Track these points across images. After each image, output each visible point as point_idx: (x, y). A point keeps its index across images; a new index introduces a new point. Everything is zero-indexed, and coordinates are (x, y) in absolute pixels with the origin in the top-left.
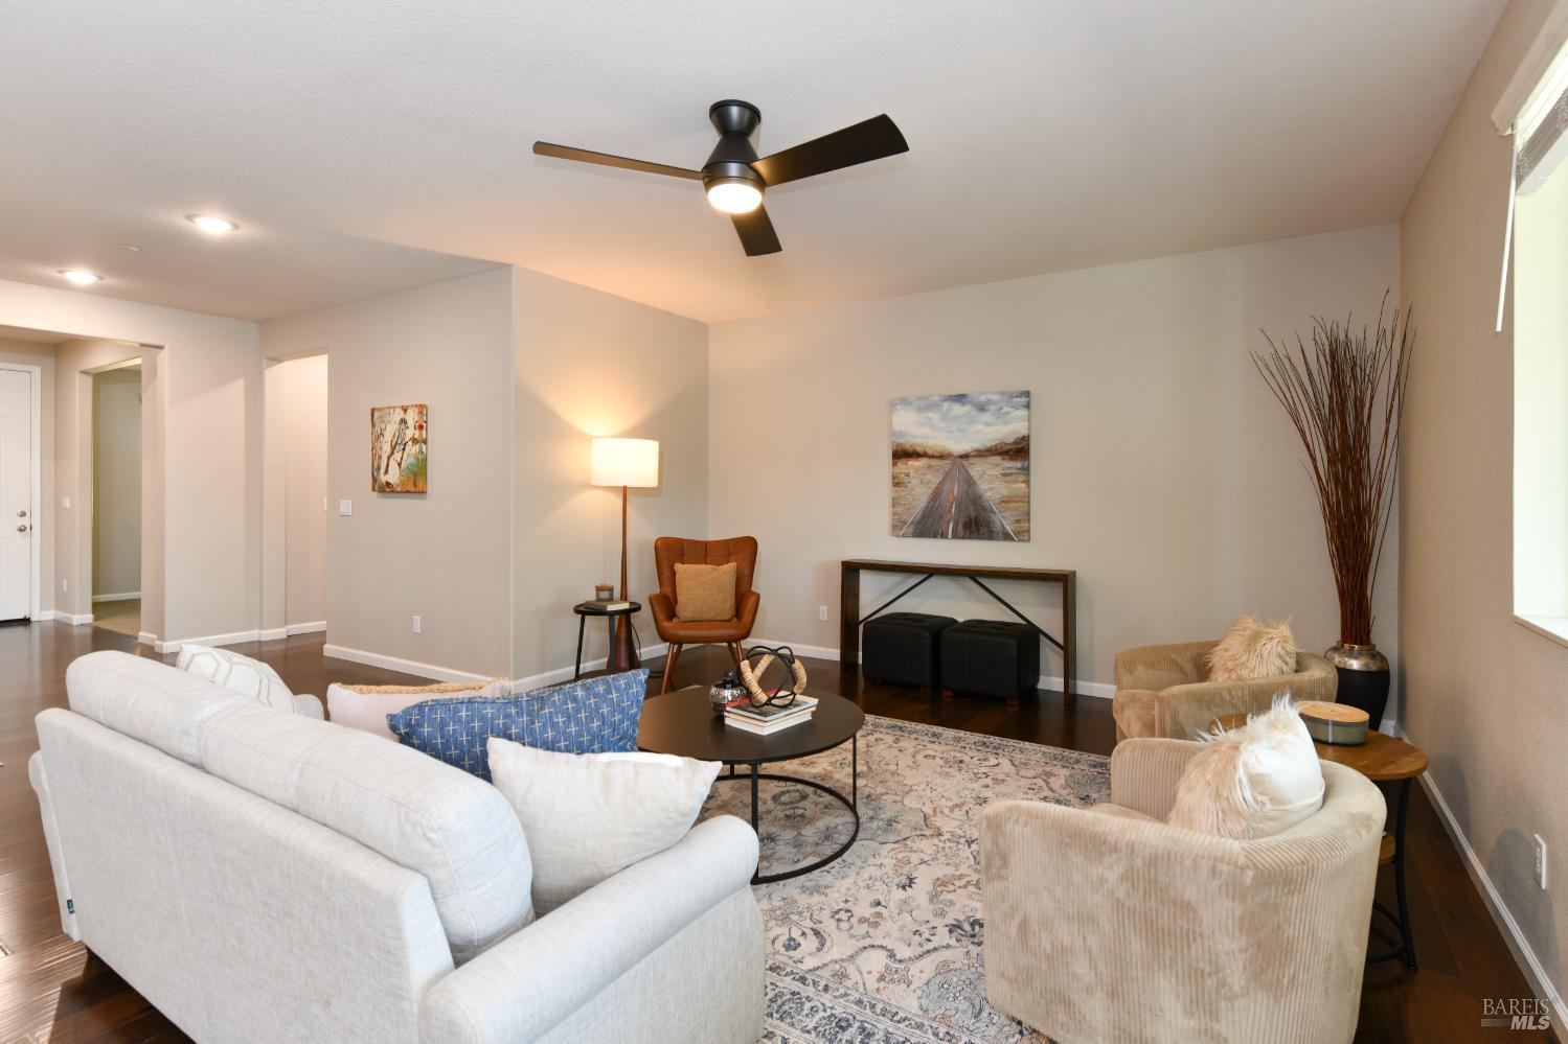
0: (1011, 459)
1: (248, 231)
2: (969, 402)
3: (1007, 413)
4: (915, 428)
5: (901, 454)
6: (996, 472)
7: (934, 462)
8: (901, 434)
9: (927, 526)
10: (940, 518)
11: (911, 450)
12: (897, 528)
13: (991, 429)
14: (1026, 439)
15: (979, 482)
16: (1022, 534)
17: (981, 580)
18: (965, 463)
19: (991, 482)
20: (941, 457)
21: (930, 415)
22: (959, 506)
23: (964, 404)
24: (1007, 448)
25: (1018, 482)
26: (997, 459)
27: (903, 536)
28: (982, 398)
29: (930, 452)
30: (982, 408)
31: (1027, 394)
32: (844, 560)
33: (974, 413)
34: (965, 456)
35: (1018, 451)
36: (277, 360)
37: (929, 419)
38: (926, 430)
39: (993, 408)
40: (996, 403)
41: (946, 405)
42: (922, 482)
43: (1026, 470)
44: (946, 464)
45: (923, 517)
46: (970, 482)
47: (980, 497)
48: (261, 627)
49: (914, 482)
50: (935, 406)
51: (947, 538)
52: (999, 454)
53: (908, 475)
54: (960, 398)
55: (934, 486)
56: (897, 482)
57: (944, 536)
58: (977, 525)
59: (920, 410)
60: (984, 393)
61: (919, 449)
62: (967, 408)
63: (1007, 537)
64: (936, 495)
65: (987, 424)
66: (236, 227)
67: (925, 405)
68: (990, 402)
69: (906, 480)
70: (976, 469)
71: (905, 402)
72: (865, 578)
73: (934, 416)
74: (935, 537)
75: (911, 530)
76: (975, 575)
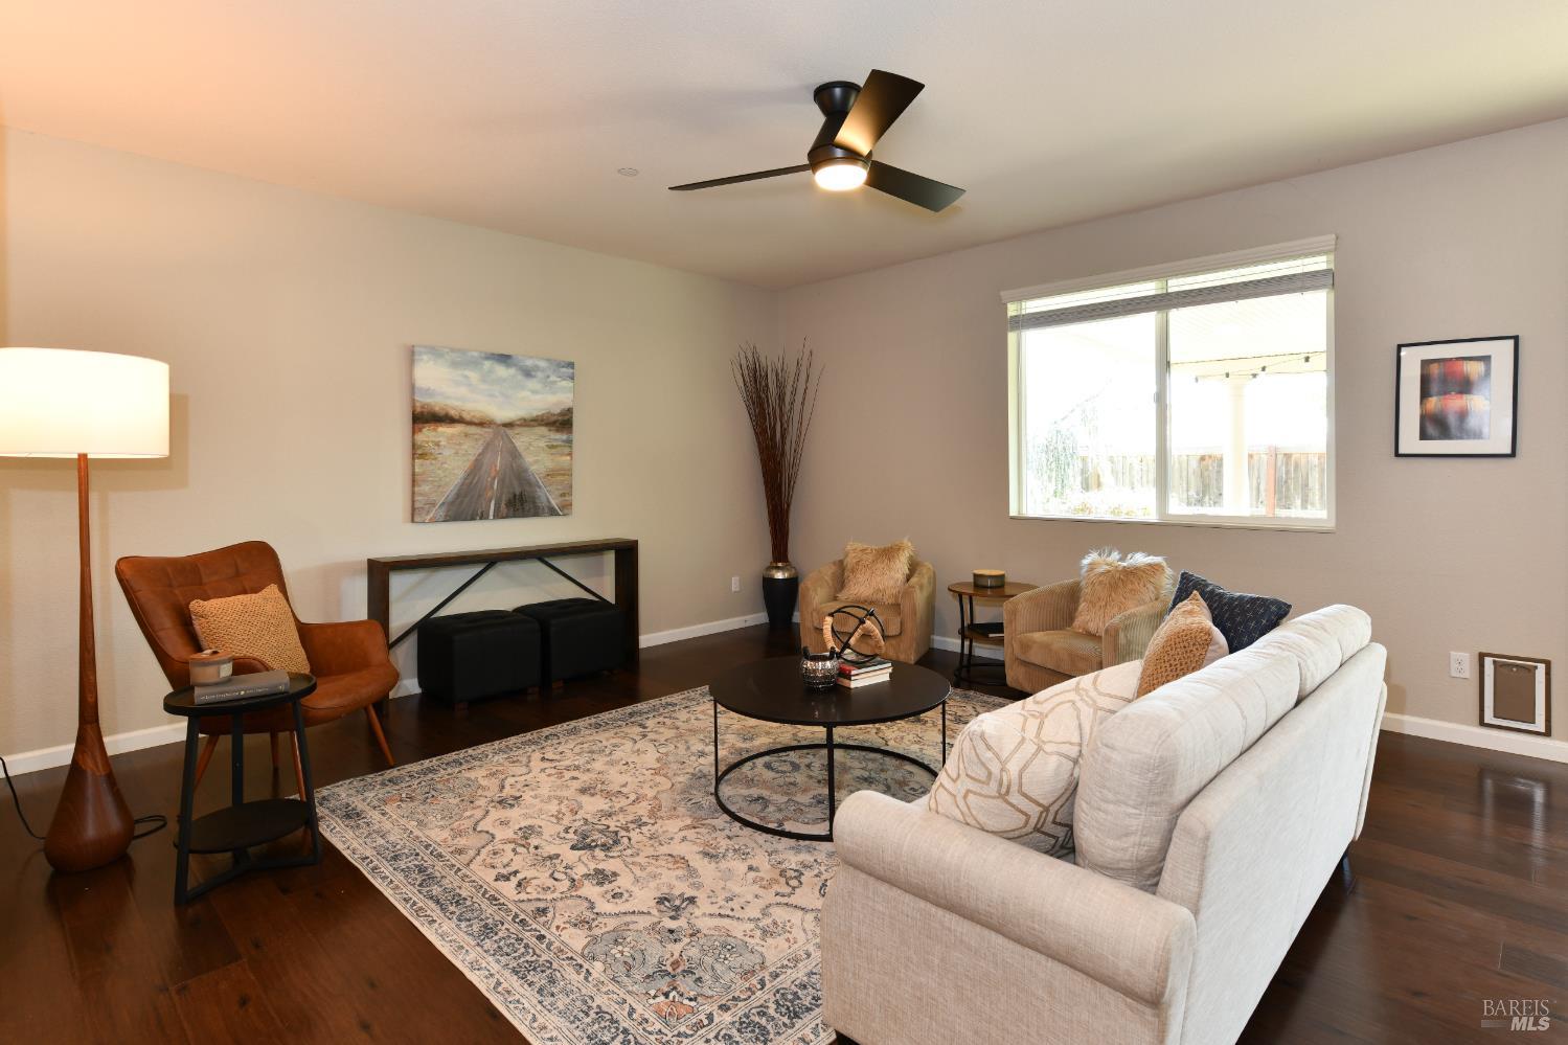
0: (557, 431)
2: (515, 365)
3: (554, 382)
4: (440, 383)
5: (423, 418)
6: (542, 444)
7: (472, 430)
8: (428, 392)
9: (463, 509)
10: (480, 496)
11: (442, 413)
12: (414, 514)
13: (538, 397)
14: (570, 411)
15: (523, 454)
16: (562, 510)
17: (547, 559)
18: (509, 432)
19: (536, 454)
20: (481, 424)
21: (467, 373)
22: (502, 482)
23: (508, 366)
24: (555, 418)
25: (562, 455)
26: (543, 430)
27: (432, 521)
28: (529, 363)
29: (467, 417)
30: (528, 373)
31: (571, 365)
32: (373, 556)
33: (520, 377)
34: (509, 425)
35: (562, 422)
37: (466, 377)
38: (463, 391)
39: (540, 374)
40: (543, 371)
41: (487, 364)
42: (454, 456)
43: (569, 442)
44: (487, 432)
45: (458, 495)
46: (515, 454)
47: (526, 471)
49: (447, 452)
50: (473, 363)
51: (487, 518)
52: (547, 425)
53: (437, 444)
54: (504, 359)
55: (472, 458)
56: (417, 452)
57: (483, 516)
58: (521, 503)
59: (455, 365)
60: (531, 357)
61: (453, 413)
62: (512, 371)
63: (553, 512)
64: (476, 468)
65: (534, 392)
67: (461, 360)
68: (537, 368)
69: (436, 450)
70: (523, 440)
71: (435, 352)
72: (398, 583)
73: (473, 375)
74: (473, 519)
75: (442, 513)
76: (542, 555)
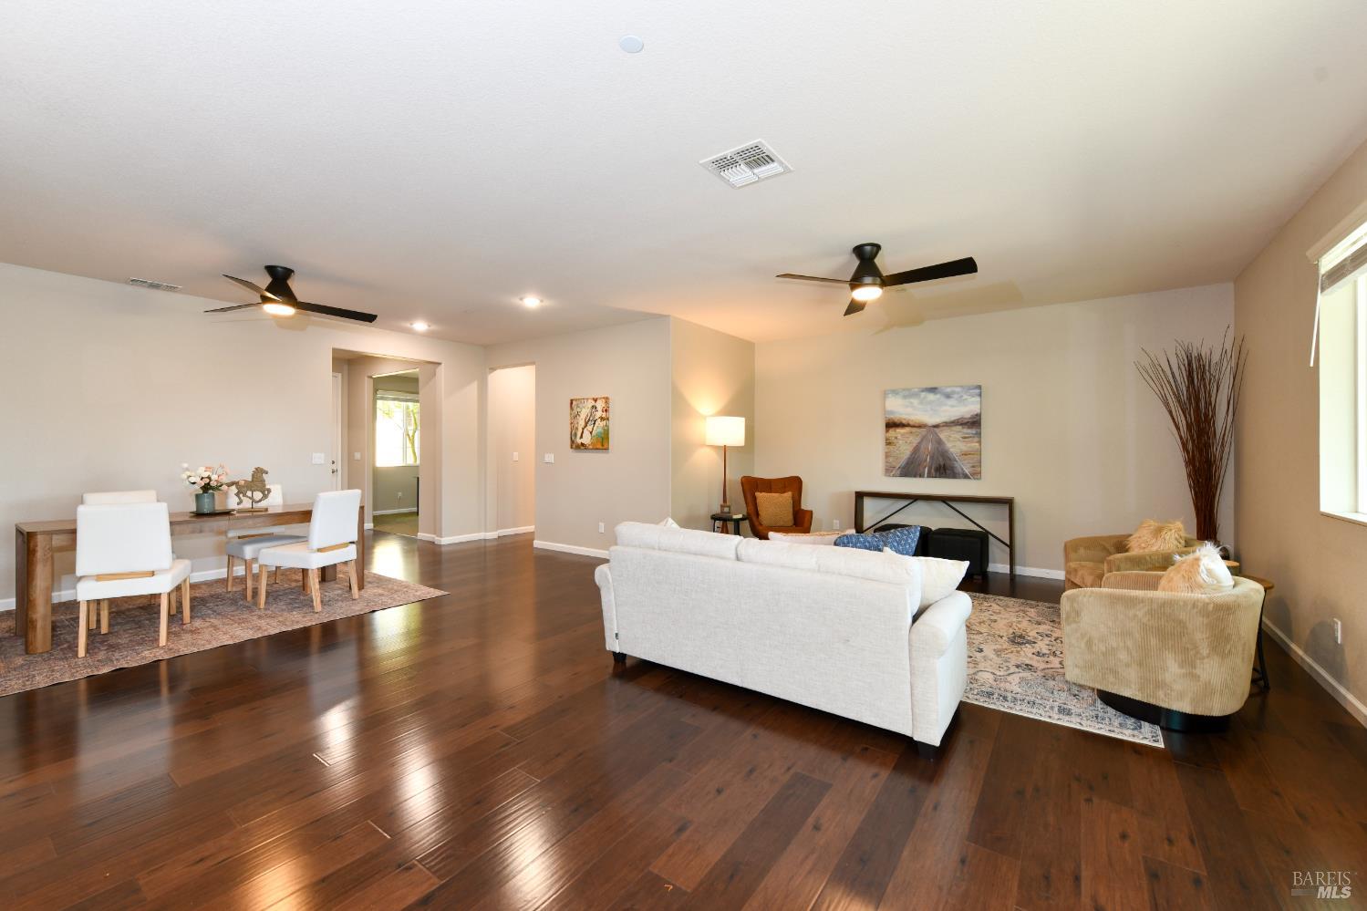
0: (969, 428)
1: (547, 303)
2: (940, 392)
3: (966, 399)
4: (900, 408)
5: (891, 425)
6: (958, 436)
7: (914, 430)
8: (892, 412)
9: (909, 470)
10: (919, 465)
11: (898, 422)
12: (889, 471)
13: (955, 409)
14: (979, 415)
15: (946, 442)
16: (976, 475)
17: (951, 504)
18: (935, 429)
19: (955, 443)
20: (920, 426)
21: (912, 400)
22: (932, 458)
23: (936, 394)
24: (966, 421)
25: (973, 442)
26: (959, 428)
27: (893, 476)
28: (949, 390)
29: (911, 423)
30: (948, 396)
31: (979, 387)
32: (858, 490)
33: (943, 399)
34: (936, 426)
35: (974, 423)
36: (493, 369)
37: (911, 403)
38: (909, 410)
39: (956, 396)
40: (958, 393)
41: (923, 394)
42: (906, 444)
43: (979, 434)
44: (923, 431)
45: (907, 463)
46: (940, 442)
47: (947, 451)
48: (486, 531)
49: (901, 442)
50: (915, 395)
51: (923, 477)
52: (962, 424)
53: (896, 438)
54: (933, 390)
55: (915, 445)
56: (888, 443)
57: (921, 476)
58: (944, 469)
59: (905, 397)
60: (949, 387)
61: (904, 422)
62: (938, 396)
63: (966, 477)
64: (916, 450)
65: (952, 406)
66: (542, 301)
67: (909, 394)
68: (953, 392)
69: (895, 441)
70: (944, 435)
71: (895, 392)
72: (867, 502)
73: (915, 401)
74: (915, 476)
75: (898, 472)
76: (945, 500)
